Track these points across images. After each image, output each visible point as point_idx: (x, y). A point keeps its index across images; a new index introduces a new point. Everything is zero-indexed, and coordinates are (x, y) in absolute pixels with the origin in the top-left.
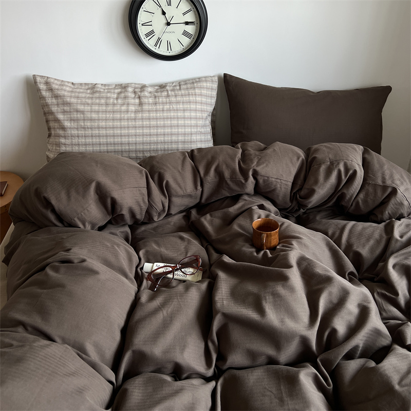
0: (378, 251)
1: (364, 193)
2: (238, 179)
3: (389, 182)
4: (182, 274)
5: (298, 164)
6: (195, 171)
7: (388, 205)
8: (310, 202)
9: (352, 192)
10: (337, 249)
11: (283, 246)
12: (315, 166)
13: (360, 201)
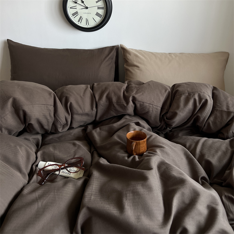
0: (225, 161)
1: (214, 117)
2: (122, 103)
3: (232, 109)
4: (67, 172)
5: (165, 95)
6: (93, 96)
7: (231, 126)
8: (174, 122)
9: (205, 116)
10: (192, 158)
11: (149, 153)
12: (178, 96)
13: (211, 123)
